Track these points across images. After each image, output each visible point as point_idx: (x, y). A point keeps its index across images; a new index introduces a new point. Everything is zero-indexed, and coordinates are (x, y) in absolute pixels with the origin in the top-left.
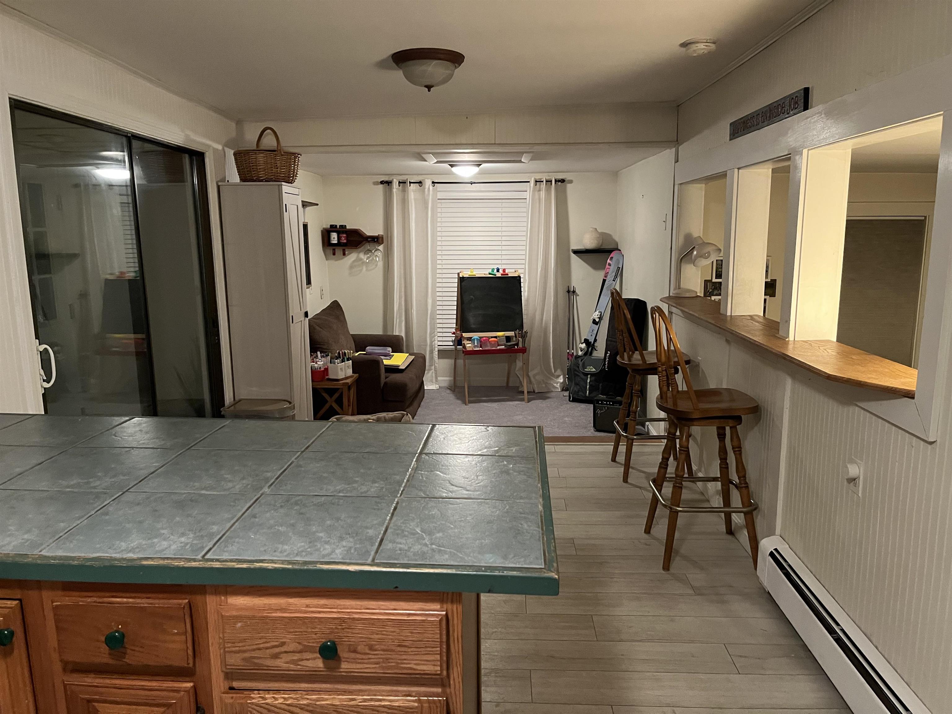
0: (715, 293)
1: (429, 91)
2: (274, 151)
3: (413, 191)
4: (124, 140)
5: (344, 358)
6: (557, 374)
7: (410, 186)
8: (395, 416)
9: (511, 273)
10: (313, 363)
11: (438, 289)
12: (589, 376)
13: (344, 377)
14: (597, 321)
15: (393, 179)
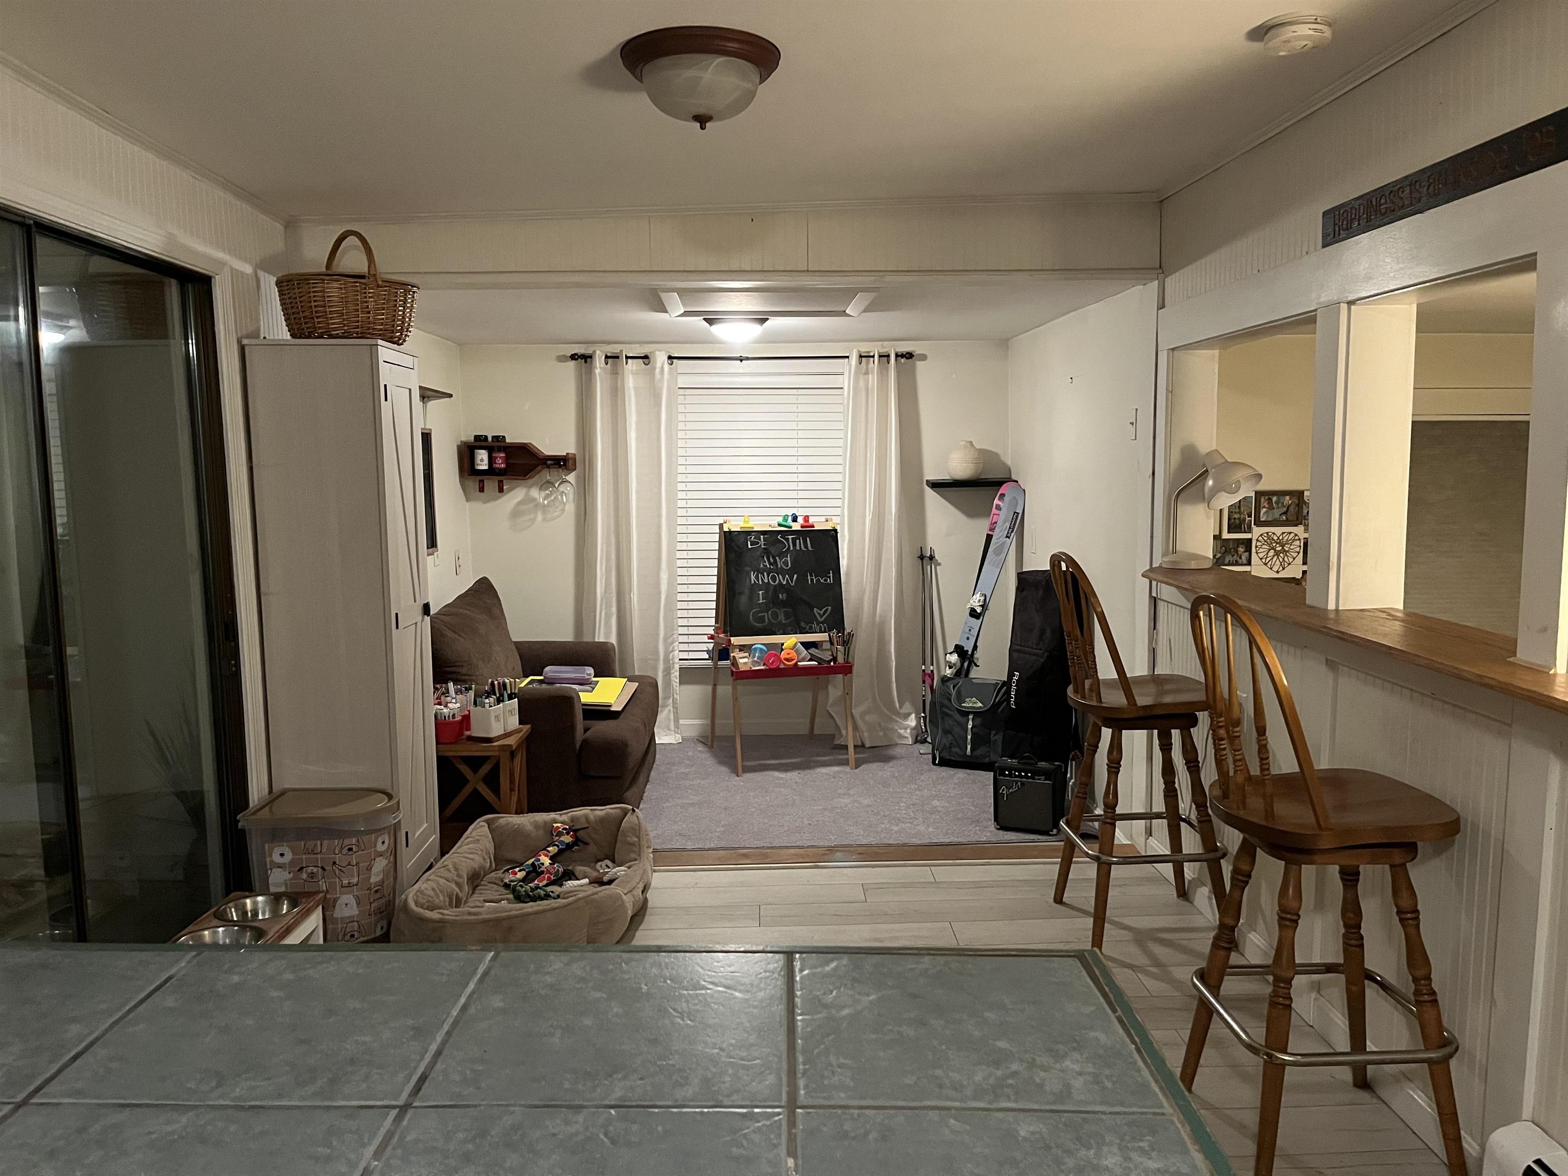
0: (1227, 562)
1: (702, 128)
2: (363, 277)
3: (633, 374)
4: (18, 232)
5: (502, 695)
6: (903, 711)
7: (627, 363)
8: (607, 814)
9: (820, 524)
10: (439, 707)
11: (679, 555)
12: (971, 717)
13: (503, 732)
14: (979, 611)
15: (594, 352)
